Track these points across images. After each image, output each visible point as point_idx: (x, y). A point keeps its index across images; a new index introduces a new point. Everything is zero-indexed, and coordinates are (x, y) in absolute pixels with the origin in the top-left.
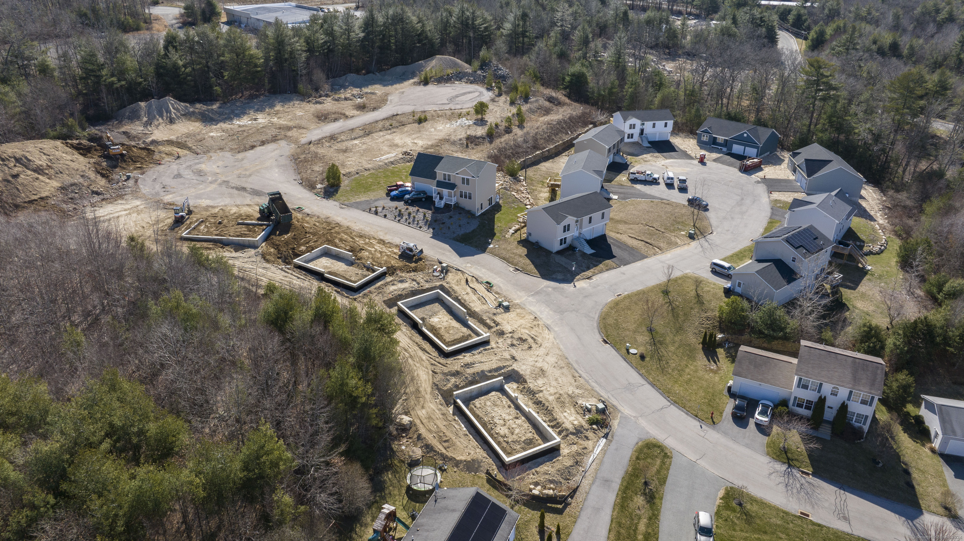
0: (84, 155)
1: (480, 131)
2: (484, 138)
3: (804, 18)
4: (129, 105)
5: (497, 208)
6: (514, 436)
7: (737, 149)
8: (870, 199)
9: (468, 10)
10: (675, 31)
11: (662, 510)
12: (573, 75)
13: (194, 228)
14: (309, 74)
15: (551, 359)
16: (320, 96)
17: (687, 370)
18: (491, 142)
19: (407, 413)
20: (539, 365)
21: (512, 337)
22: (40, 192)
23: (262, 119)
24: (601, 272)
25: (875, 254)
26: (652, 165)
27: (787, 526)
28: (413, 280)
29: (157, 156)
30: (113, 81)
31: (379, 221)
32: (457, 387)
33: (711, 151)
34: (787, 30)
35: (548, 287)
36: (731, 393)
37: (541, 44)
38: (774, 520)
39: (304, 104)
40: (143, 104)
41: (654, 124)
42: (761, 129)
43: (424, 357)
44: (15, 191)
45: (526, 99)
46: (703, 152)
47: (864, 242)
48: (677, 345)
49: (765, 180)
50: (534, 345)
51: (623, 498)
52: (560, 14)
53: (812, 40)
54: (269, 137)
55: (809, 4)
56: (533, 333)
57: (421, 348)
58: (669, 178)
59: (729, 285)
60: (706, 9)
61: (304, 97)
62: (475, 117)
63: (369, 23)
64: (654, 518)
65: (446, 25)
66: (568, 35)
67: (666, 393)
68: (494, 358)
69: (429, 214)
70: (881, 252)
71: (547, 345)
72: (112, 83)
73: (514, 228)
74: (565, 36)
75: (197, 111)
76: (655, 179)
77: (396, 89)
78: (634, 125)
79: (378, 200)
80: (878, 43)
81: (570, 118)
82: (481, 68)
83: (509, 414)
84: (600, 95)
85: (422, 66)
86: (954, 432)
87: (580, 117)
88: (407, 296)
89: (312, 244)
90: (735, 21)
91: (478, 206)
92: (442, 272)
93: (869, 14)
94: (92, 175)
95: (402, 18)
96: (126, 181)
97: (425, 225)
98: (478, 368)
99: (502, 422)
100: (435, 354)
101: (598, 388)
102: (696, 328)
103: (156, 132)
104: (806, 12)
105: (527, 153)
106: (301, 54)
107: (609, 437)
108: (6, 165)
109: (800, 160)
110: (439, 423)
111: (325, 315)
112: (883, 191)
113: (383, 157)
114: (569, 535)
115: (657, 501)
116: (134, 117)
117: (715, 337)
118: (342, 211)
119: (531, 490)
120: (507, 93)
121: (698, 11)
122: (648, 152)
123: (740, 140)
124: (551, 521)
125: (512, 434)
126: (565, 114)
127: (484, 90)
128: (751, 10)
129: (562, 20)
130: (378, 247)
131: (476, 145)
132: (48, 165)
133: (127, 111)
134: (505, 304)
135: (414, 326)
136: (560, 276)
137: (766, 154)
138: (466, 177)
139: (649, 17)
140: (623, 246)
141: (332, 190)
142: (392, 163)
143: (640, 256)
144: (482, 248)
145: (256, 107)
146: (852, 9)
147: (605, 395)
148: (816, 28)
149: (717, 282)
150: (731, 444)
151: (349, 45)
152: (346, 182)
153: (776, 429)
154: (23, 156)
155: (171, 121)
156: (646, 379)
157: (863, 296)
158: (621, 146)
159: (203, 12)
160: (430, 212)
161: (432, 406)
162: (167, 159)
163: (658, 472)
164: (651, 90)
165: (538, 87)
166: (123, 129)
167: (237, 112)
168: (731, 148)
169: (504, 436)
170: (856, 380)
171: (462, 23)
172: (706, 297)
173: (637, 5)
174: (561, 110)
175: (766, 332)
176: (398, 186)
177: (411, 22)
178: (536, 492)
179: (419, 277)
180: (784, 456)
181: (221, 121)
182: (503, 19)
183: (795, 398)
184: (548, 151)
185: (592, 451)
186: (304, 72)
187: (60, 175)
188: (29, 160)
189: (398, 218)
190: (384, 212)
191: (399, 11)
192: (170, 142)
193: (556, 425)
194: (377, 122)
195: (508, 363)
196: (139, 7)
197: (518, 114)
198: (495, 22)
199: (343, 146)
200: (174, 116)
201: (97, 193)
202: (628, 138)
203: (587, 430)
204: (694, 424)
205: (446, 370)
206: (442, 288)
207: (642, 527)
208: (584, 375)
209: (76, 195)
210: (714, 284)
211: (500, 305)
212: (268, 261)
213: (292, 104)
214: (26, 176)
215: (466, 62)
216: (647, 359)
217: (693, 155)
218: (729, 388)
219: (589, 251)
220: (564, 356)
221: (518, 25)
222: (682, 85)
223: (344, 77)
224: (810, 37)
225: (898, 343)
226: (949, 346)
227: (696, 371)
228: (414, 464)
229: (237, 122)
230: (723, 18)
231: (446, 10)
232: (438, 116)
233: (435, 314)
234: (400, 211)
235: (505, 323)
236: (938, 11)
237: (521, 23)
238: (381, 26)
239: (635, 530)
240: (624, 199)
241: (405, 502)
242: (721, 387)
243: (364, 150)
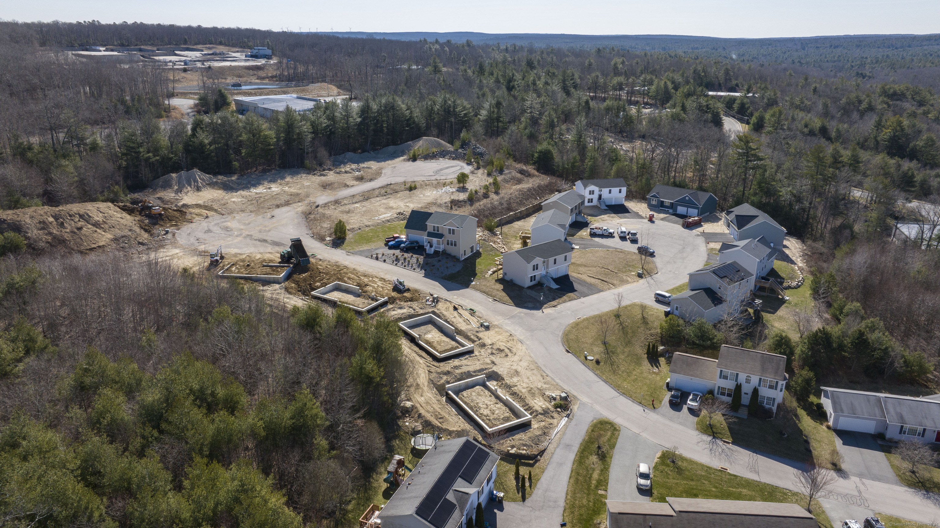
0: (130, 214)
1: (462, 196)
2: (465, 202)
3: (747, 106)
4: (162, 176)
5: (478, 255)
6: (495, 415)
7: (681, 210)
8: (793, 248)
9: (449, 100)
10: (631, 117)
11: (612, 465)
12: (540, 152)
13: (227, 269)
14: (315, 152)
15: (524, 364)
16: (324, 170)
17: (634, 373)
18: (471, 205)
19: (408, 400)
20: (514, 368)
21: (492, 348)
22: (98, 242)
23: (275, 188)
24: (564, 302)
25: (793, 288)
26: (608, 223)
27: (709, 476)
28: (410, 307)
29: (188, 217)
30: (149, 156)
31: (379, 264)
32: (448, 383)
33: (659, 212)
34: (734, 117)
35: (521, 313)
36: (669, 387)
37: (513, 128)
38: (699, 472)
39: (310, 177)
40: (174, 175)
41: (610, 191)
42: (701, 194)
43: (421, 361)
44: (79, 240)
45: (501, 172)
46: (651, 213)
47: (784, 279)
48: (626, 354)
49: (703, 234)
50: (509, 354)
51: (580, 457)
52: (529, 102)
53: (754, 124)
54: (282, 201)
55: (751, 95)
56: (509, 345)
57: (418, 355)
58: (622, 232)
59: (669, 309)
60: (660, 100)
61: (310, 170)
62: (458, 185)
63: (365, 111)
64: (605, 470)
65: (430, 113)
66: (537, 120)
67: (617, 387)
68: (478, 363)
69: (421, 259)
70: (798, 287)
71: (521, 354)
72: (149, 158)
73: (492, 270)
74: (534, 122)
75: (219, 181)
76: (610, 233)
77: (389, 165)
78: (593, 191)
79: (378, 249)
80: (809, 126)
81: (538, 187)
82: (462, 147)
83: (491, 401)
84: (564, 168)
85: (410, 146)
86: (842, 411)
87: (547, 186)
88: (405, 319)
89: (325, 281)
90: (684, 108)
91: (462, 252)
92: (433, 301)
93: (802, 103)
94: (138, 230)
95: (393, 106)
96: (165, 235)
97: (418, 267)
98: (465, 369)
99: (485, 406)
100: (430, 359)
101: (561, 383)
102: (642, 342)
103: (185, 197)
104: (748, 101)
105: (501, 213)
106: (307, 135)
107: (570, 417)
108: (72, 220)
109: (732, 217)
110: (434, 406)
111: (345, 320)
112: (803, 242)
113: (381, 217)
114: (538, 480)
115: (608, 459)
116: (167, 185)
117: (657, 349)
118: (348, 257)
119: (508, 451)
120: (484, 167)
121: (653, 101)
122: (606, 214)
123: (683, 202)
124: (523, 471)
125: (493, 414)
126: (534, 183)
127: (464, 165)
128: (697, 99)
129: (531, 108)
130: (380, 283)
131: (459, 207)
132: (103, 221)
133: (161, 181)
134: (486, 324)
135: (412, 340)
136: (530, 305)
137: (706, 214)
138: (452, 228)
139: (607, 105)
140: (583, 283)
141: (339, 242)
142: (388, 221)
143: (597, 290)
144: (466, 285)
145: (269, 179)
146: (787, 99)
147: (567, 388)
148: (756, 114)
149: (659, 308)
150: (667, 422)
151: (348, 128)
152: (351, 236)
153: (704, 412)
154: (85, 213)
155: (198, 189)
156: (600, 377)
157: (781, 318)
158: (582, 208)
159: (216, 102)
160: (422, 257)
161: (429, 395)
162: (197, 218)
163: (609, 440)
164: (607, 163)
165: (510, 162)
166: (158, 195)
167: (253, 182)
168: (676, 210)
169: (487, 416)
170: (764, 370)
171: (445, 111)
172: (650, 319)
173: (599, 97)
174: (531, 180)
175: (697, 342)
176: (395, 238)
177: (401, 109)
178: (513, 451)
179: (415, 305)
180: (710, 430)
181: (240, 190)
182: (481, 107)
183: (719, 387)
184: (520, 212)
185: (557, 426)
186: (310, 150)
187: (113, 229)
188: (90, 217)
189: (395, 263)
190: (384, 258)
191: (390, 99)
192: (198, 206)
193: (529, 409)
194: (374, 190)
195: (489, 366)
196: (160, 98)
197: (494, 183)
198: (473, 110)
199: (347, 208)
200: (200, 185)
201: (142, 244)
202: (589, 202)
203: (553, 412)
204: (639, 409)
205: (439, 370)
206: (434, 313)
207: (595, 475)
208: (550, 374)
209: (126, 245)
210: (657, 310)
211: (482, 325)
212: (290, 293)
213: (299, 176)
214: (88, 229)
215: (449, 143)
216: (602, 364)
217: (644, 215)
218: (668, 384)
219: (554, 286)
220: (534, 361)
221: (493, 112)
222: (635, 160)
223: (343, 155)
224: (752, 122)
225: (804, 349)
226: (845, 351)
227: (642, 373)
228: (415, 433)
229: (254, 191)
230: (674, 106)
231: (431, 100)
232: (426, 185)
233: (429, 332)
234: (397, 257)
235: (486, 338)
236: (860, 102)
237: (496, 110)
238: (375, 113)
239: (590, 478)
240: (585, 248)
241: (410, 458)
242: (661, 384)
243: (364, 212)
